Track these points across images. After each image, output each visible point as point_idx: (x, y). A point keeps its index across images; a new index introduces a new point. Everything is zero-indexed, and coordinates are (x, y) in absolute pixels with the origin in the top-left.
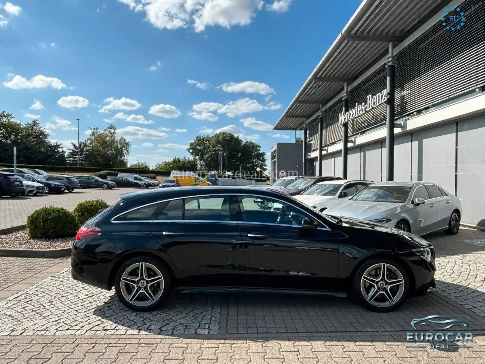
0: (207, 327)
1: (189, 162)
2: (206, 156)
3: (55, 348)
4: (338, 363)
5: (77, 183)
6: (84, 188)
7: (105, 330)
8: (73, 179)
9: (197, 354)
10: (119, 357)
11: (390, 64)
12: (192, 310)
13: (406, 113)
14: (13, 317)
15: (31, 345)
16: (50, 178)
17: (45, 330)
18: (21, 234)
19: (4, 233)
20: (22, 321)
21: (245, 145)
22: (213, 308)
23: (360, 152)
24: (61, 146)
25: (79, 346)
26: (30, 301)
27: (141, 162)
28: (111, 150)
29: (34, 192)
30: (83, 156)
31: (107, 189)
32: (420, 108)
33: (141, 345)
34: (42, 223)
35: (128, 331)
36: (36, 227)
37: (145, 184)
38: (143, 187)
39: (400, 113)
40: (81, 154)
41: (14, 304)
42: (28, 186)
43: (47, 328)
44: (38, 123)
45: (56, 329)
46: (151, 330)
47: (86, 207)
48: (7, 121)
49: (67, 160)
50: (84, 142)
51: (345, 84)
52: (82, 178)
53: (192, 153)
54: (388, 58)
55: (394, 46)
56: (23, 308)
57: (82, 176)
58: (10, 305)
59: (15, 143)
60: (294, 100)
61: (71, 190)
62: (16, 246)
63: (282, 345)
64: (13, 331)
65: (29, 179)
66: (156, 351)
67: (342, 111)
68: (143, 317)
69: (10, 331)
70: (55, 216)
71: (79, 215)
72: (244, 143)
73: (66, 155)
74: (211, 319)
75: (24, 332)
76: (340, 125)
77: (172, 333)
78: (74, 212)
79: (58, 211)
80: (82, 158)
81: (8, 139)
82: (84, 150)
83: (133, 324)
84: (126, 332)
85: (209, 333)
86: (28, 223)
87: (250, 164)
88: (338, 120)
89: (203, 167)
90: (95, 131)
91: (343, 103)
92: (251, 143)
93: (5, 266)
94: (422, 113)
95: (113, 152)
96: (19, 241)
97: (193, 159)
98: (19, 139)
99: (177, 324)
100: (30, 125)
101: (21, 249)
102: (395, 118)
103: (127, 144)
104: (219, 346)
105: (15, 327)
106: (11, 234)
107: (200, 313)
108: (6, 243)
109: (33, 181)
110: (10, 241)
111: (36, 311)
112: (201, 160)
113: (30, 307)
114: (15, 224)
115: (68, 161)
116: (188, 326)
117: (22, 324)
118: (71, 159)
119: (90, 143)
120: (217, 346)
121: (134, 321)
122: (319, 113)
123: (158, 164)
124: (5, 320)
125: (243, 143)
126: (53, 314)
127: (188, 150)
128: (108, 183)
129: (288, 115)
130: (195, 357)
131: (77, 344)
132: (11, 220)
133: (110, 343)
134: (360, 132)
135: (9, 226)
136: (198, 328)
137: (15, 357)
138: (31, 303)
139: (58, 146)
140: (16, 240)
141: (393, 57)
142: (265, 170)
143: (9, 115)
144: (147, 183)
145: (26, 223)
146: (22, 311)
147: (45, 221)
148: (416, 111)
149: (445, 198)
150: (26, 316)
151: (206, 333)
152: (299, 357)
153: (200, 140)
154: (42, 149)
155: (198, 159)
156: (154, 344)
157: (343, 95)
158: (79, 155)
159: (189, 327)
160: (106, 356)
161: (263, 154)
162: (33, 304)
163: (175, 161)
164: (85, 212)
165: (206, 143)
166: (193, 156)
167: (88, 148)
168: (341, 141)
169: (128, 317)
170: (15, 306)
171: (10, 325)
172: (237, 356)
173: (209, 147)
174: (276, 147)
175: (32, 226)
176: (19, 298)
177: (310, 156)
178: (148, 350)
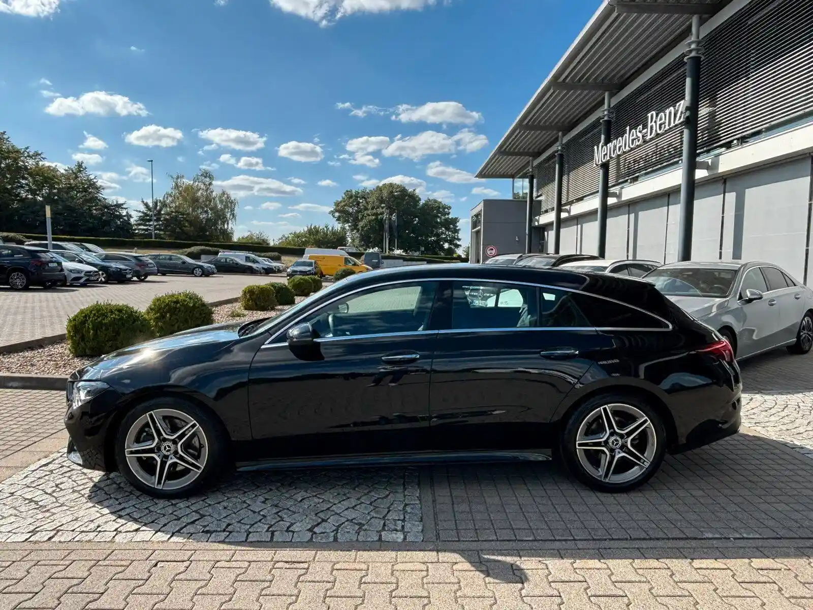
0: (399, 528)
1: (334, 233)
2: (361, 224)
3: (113, 570)
4: (670, 607)
5: (152, 265)
6: (164, 274)
7: (207, 532)
8: (145, 259)
9: (389, 585)
10: (236, 589)
11: (693, 54)
12: (366, 492)
13: (718, 142)
14: (36, 503)
15: (67, 563)
16: (107, 258)
17: (94, 531)
18: (58, 349)
19: (29, 348)
20: (53, 510)
21: (426, 204)
22: (405, 489)
23: (629, 214)
24: (124, 206)
25: (158, 566)
26: (70, 471)
27: (256, 232)
28: (206, 212)
29: (82, 281)
30: (161, 223)
31: (201, 276)
32: (744, 134)
33: (277, 565)
34: (92, 332)
35: (251, 535)
36: (83, 338)
37: (263, 268)
38: (261, 273)
39: (707, 143)
40: (158, 220)
41: (39, 478)
42: (71, 271)
43: (98, 526)
44: (86, 168)
45: (116, 530)
46: (293, 532)
47: (168, 304)
48: (34, 163)
49: (135, 230)
50: (161, 199)
51: (606, 95)
52: (161, 257)
53: (338, 219)
54: (690, 44)
55: (702, 22)
56: (57, 486)
57: (159, 255)
58: (33, 479)
59: (49, 200)
60: (514, 124)
61: (143, 278)
62: (48, 370)
63: (550, 567)
64: (34, 532)
65: (72, 259)
66: (309, 577)
67: (600, 142)
68: (276, 506)
69: (29, 532)
70: (114, 318)
71: (157, 318)
72: (424, 202)
73: (132, 221)
74: (404, 511)
75: (56, 534)
76: (595, 165)
77: (336, 539)
78: (148, 313)
79: (120, 310)
80: (159, 225)
81: (38, 195)
82: (162, 212)
83: (260, 521)
84: (248, 535)
85: (405, 538)
86: (69, 332)
87: (434, 236)
88: (592, 158)
89: (357, 242)
90: (179, 180)
91: (602, 128)
92: (435, 201)
93: (28, 406)
94: (747, 142)
95: (210, 216)
96: (55, 361)
97: (339, 229)
98: (55, 194)
99: (343, 520)
100: (72, 170)
101: (57, 376)
102: (698, 152)
103: (232, 202)
104: (428, 567)
105: (38, 525)
106: (42, 350)
107: (382, 498)
108: (32, 365)
109: (80, 262)
110: (38, 361)
111: (78, 492)
112: (352, 230)
113: (68, 484)
114: (49, 333)
115: (137, 231)
116: (364, 525)
117: (51, 518)
118: (142, 227)
119: (172, 202)
120: (424, 567)
121: (261, 513)
122: (557, 147)
123: (284, 236)
124: (23, 509)
125: (422, 202)
126: (111, 498)
127: (332, 213)
128: (202, 266)
129: (503, 151)
130: (385, 590)
131: (154, 562)
132: (43, 326)
133: (218, 559)
134: (631, 177)
135: (38, 337)
136: (383, 529)
137: (36, 590)
138: (71, 475)
139: (119, 206)
140: (49, 360)
141: (698, 43)
142: (458, 246)
143: (37, 154)
144: (266, 267)
145: (66, 332)
146: (54, 491)
147: (97, 327)
148: (738, 139)
149: (792, 289)
150: (61, 500)
151: (400, 540)
152: (589, 594)
153: (351, 197)
154: (94, 212)
155: (348, 228)
156: (302, 562)
157: (603, 113)
158: (155, 220)
159: (365, 527)
160: (210, 588)
161: (455, 221)
162: (74, 477)
163: (310, 232)
164: (166, 313)
165: (361, 201)
166: (339, 223)
167: (168, 209)
168: (596, 194)
169: (249, 505)
170: (42, 481)
171: (30, 520)
172: (467, 591)
173: (366, 209)
174: (481, 207)
175: (76, 337)
176: (51, 467)
177: (538, 222)
178: (292, 575)
